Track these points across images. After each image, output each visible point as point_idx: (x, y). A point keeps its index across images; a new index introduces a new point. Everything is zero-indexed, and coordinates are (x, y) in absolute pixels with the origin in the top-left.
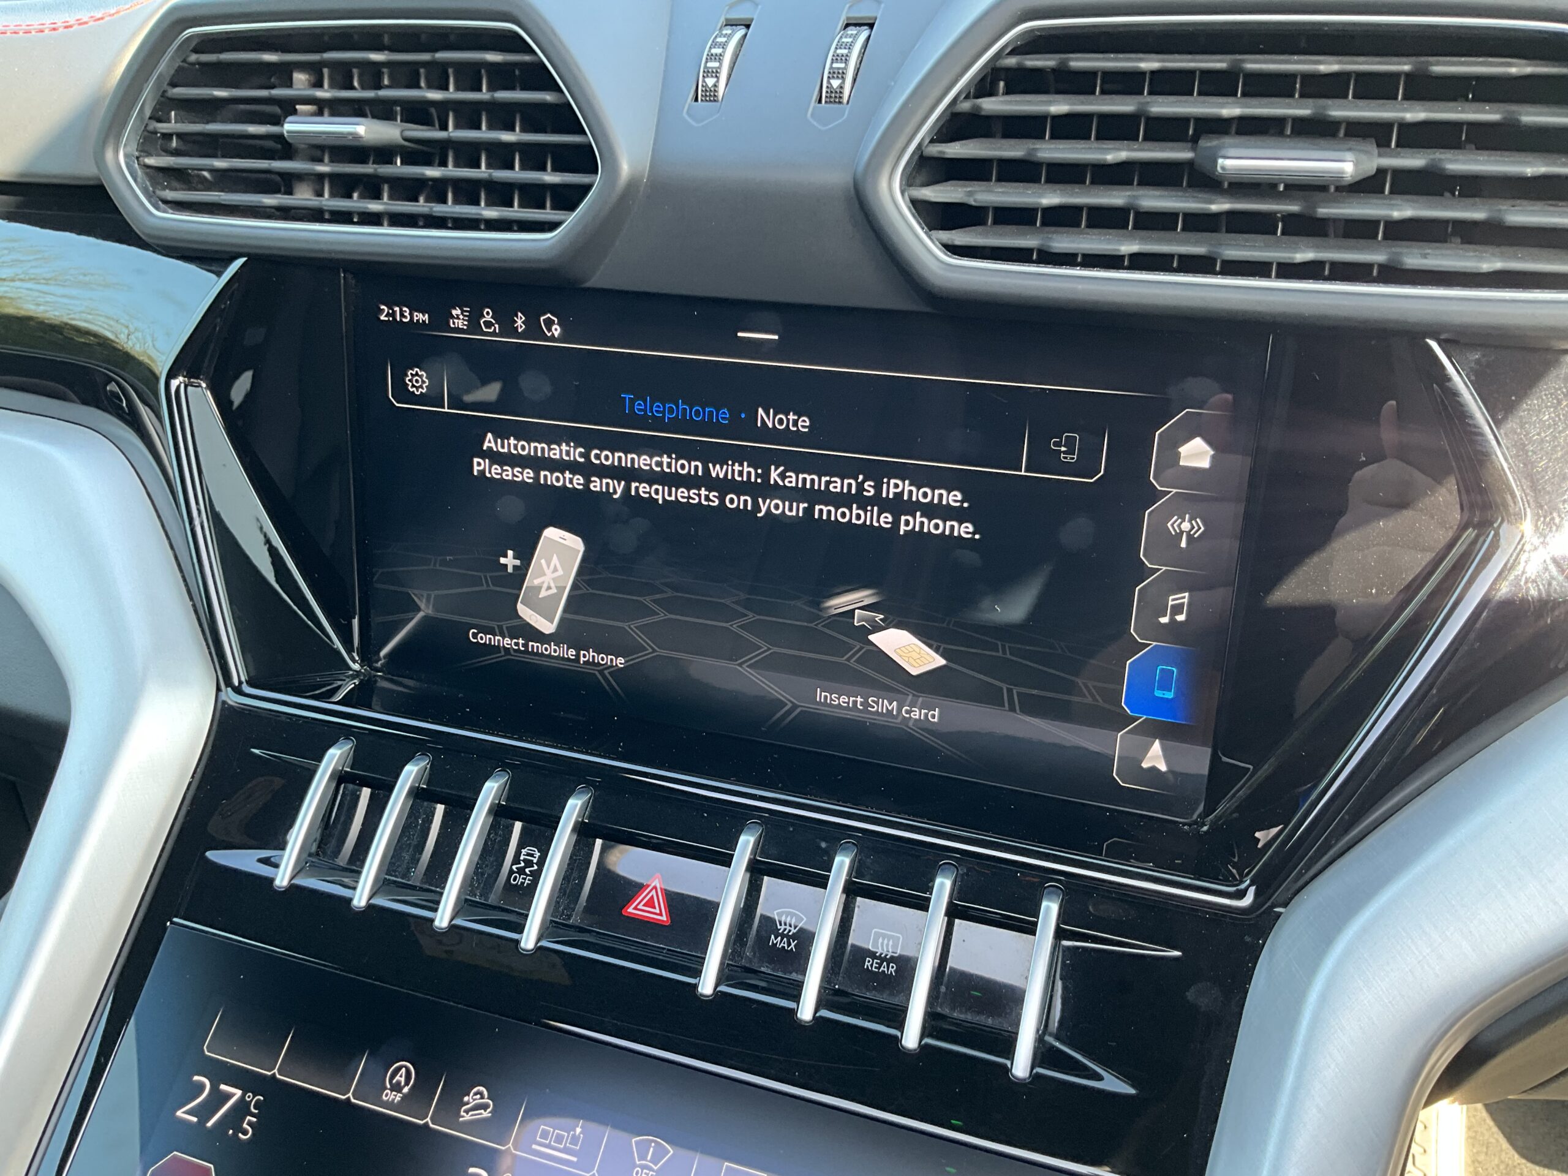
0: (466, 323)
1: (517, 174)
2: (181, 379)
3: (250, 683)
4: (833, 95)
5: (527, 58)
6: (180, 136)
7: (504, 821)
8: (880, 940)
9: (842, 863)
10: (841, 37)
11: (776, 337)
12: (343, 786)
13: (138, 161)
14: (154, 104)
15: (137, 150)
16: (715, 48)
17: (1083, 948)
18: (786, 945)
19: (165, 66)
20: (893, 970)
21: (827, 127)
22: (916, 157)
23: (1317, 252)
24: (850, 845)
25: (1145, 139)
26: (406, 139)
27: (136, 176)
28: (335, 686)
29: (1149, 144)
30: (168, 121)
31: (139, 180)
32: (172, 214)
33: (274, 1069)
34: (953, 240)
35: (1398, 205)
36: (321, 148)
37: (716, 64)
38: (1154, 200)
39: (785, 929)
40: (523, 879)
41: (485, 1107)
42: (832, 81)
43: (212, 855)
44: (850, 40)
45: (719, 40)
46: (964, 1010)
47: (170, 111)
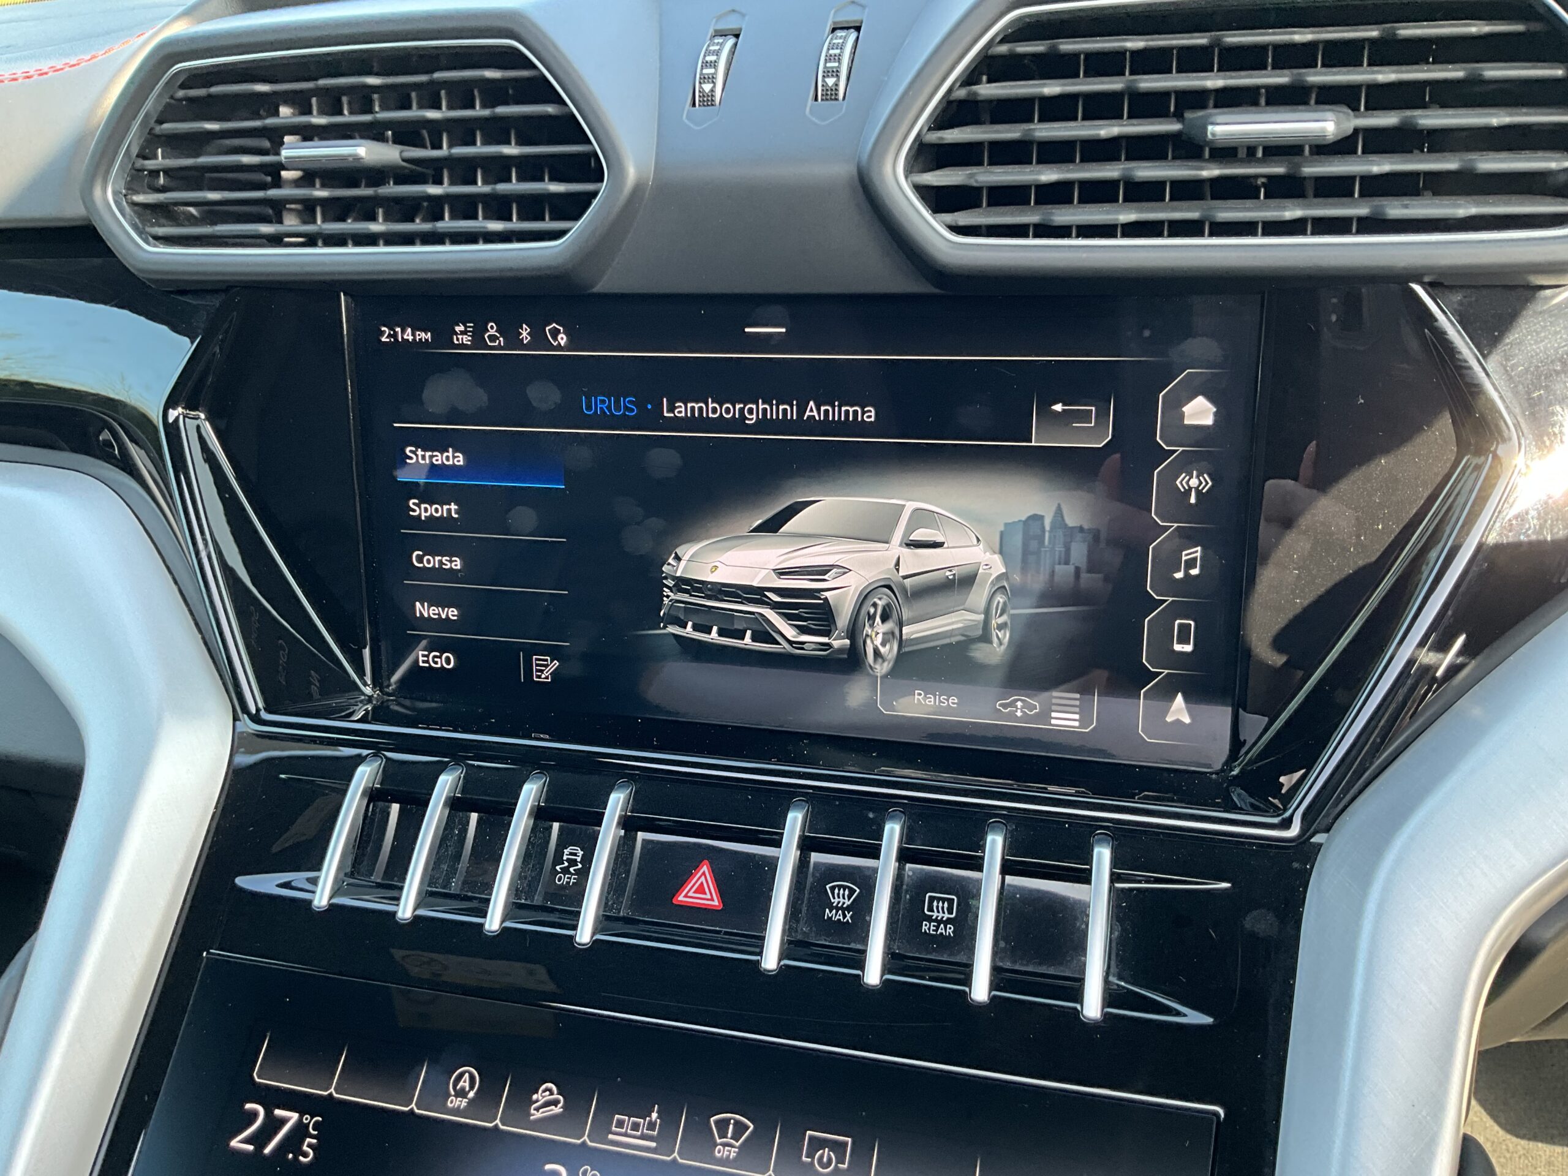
0: (470, 338)
1: (515, 186)
2: (180, 410)
3: (269, 710)
4: (828, 93)
5: (529, 73)
6: (167, 172)
7: (543, 822)
8: (935, 903)
9: (893, 830)
10: (832, 39)
11: (783, 330)
12: (373, 803)
13: (126, 199)
14: (141, 142)
15: (125, 188)
16: (708, 55)
17: (1137, 889)
18: (841, 918)
19: (151, 104)
20: (951, 931)
21: (826, 122)
22: (916, 146)
23: (1303, 209)
24: (897, 812)
25: (1130, 115)
26: (404, 160)
27: (125, 213)
28: (351, 710)
29: (1134, 121)
30: (155, 157)
31: (128, 217)
32: (163, 248)
33: (331, 1088)
34: (956, 221)
35: (1376, 161)
37: (712, 71)
38: (1146, 171)
40: (568, 878)
41: (555, 1103)
42: (827, 80)
44: (839, 42)
45: (712, 48)
46: (1025, 962)
47: (158, 148)
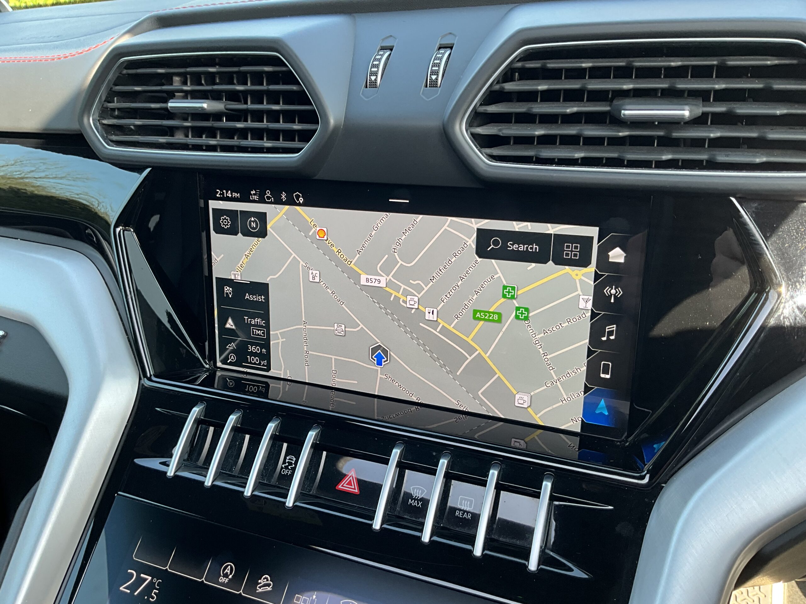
0: (258, 197)
1: (281, 125)
2: (121, 227)
3: (156, 376)
4: (433, 83)
5: (284, 69)
6: (119, 109)
7: (278, 443)
8: (463, 502)
9: (444, 463)
10: (436, 54)
11: (408, 201)
12: (200, 425)
13: (99, 121)
14: (106, 94)
15: (99, 117)
16: (375, 61)
17: (565, 505)
18: (416, 504)
19: (111, 76)
20: (470, 517)
21: (429, 99)
22: (473, 113)
23: (673, 155)
24: (447, 454)
25: (587, 101)
26: (227, 109)
27: (98, 129)
28: (196, 376)
29: (589, 103)
30: (113, 102)
31: (100, 131)
32: (116, 147)
33: (167, 566)
34: (492, 153)
35: (713, 130)
36: (188, 114)
37: (376, 69)
38: (591, 131)
39: (416, 496)
40: (287, 471)
41: (268, 585)
42: (432, 76)
43: (137, 461)
44: (441, 56)
45: (377, 57)
46: (505, 536)
47: (114, 97)
